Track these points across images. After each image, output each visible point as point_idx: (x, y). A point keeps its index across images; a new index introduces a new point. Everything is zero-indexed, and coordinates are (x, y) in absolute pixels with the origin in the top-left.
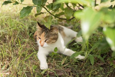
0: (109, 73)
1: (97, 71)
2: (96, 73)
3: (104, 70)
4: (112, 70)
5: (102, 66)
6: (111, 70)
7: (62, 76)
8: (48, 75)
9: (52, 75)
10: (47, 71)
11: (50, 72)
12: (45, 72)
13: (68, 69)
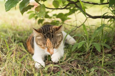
2: (107, 60)
7: (69, 71)
8: (51, 72)
9: (56, 71)
10: (49, 67)
11: (54, 69)
12: (48, 69)
13: (72, 62)
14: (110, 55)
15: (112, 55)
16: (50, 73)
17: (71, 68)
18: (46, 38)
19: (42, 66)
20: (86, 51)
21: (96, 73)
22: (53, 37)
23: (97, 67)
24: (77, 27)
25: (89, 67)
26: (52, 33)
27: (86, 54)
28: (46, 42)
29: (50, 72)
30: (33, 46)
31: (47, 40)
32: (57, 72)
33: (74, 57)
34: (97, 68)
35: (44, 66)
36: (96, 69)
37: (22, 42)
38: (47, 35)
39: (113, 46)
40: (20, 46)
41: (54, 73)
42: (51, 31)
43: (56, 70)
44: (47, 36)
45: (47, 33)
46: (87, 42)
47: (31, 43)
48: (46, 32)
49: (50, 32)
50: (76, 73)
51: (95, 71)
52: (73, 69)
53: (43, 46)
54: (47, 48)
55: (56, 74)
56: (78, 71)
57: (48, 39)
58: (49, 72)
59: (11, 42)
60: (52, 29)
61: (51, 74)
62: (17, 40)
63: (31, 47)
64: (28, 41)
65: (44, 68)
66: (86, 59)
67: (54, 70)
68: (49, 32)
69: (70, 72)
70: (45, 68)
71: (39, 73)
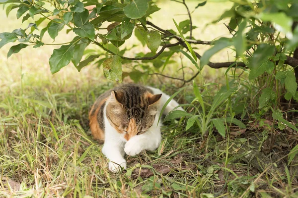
0: (261, 142)
1: (236, 147)
2: (236, 150)
3: (250, 140)
4: (266, 135)
5: (242, 136)
6: (263, 135)
7: (170, 173)
8: (139, 178)
9: (147, 176)
10: (135, 170)
11: (143, 171)
12: (132, 173)
13: (175, 157)
14: (243, 140)
15: (246, 140)
16: (137, 180)
17: (173, 168)
18: (129, 117)
19: (122, 168)
20: (201, 133)
21: (217, 175)
22: (142, 118)
23: (219, 164)
24: (185, 82)
25: (206, 164)
26: (144, 109)
27: (201, 139)
28: (128, 124)
29: (136, 178)
30: (102, 126)
31: (131, 121)
32: (148, 178)
33: (179, 147)
34: (218, 167)
35: (125, 168)
36: (216, 167)
37: (76, 117)
38: (132, 111)
39: (250, 122)
40: (75, 127)
41: (144, 179)
42: (142, 105)
43: (146, 173)
44: (133, 114)
45: (134, 107)
46: (202, 116)
47: (98, 120)
48: (132, 106)
49: (140, 107)
50: (181, 177)
51: (215, 172)
52: (177, 170)
53: (120, 128)
54: (126, 133)
55: (146, 181)
56: (184, 173)
57: (133, 119)
58: (134, 178)
59: (56, 120)
60: (144, 102)
61: (138, 182)
62: (67, 113)
63: (98, 126)
64: (92, 115)
65: (126, 171)
66: (201, 149)
67: (143, 173)
68: (138, 106)
69: (171, 176)
70: (128, 171)
71: (117, 181)
